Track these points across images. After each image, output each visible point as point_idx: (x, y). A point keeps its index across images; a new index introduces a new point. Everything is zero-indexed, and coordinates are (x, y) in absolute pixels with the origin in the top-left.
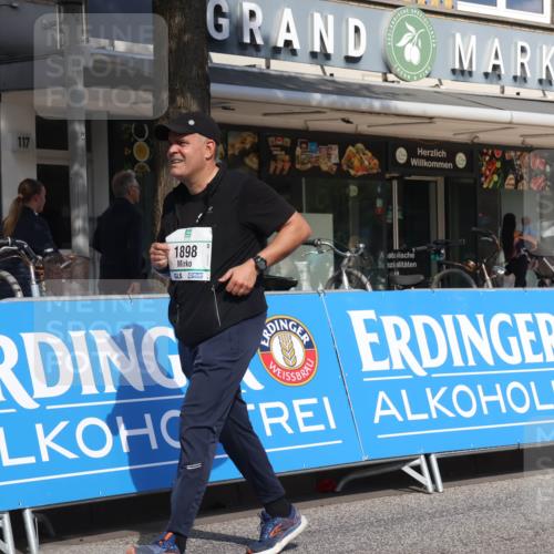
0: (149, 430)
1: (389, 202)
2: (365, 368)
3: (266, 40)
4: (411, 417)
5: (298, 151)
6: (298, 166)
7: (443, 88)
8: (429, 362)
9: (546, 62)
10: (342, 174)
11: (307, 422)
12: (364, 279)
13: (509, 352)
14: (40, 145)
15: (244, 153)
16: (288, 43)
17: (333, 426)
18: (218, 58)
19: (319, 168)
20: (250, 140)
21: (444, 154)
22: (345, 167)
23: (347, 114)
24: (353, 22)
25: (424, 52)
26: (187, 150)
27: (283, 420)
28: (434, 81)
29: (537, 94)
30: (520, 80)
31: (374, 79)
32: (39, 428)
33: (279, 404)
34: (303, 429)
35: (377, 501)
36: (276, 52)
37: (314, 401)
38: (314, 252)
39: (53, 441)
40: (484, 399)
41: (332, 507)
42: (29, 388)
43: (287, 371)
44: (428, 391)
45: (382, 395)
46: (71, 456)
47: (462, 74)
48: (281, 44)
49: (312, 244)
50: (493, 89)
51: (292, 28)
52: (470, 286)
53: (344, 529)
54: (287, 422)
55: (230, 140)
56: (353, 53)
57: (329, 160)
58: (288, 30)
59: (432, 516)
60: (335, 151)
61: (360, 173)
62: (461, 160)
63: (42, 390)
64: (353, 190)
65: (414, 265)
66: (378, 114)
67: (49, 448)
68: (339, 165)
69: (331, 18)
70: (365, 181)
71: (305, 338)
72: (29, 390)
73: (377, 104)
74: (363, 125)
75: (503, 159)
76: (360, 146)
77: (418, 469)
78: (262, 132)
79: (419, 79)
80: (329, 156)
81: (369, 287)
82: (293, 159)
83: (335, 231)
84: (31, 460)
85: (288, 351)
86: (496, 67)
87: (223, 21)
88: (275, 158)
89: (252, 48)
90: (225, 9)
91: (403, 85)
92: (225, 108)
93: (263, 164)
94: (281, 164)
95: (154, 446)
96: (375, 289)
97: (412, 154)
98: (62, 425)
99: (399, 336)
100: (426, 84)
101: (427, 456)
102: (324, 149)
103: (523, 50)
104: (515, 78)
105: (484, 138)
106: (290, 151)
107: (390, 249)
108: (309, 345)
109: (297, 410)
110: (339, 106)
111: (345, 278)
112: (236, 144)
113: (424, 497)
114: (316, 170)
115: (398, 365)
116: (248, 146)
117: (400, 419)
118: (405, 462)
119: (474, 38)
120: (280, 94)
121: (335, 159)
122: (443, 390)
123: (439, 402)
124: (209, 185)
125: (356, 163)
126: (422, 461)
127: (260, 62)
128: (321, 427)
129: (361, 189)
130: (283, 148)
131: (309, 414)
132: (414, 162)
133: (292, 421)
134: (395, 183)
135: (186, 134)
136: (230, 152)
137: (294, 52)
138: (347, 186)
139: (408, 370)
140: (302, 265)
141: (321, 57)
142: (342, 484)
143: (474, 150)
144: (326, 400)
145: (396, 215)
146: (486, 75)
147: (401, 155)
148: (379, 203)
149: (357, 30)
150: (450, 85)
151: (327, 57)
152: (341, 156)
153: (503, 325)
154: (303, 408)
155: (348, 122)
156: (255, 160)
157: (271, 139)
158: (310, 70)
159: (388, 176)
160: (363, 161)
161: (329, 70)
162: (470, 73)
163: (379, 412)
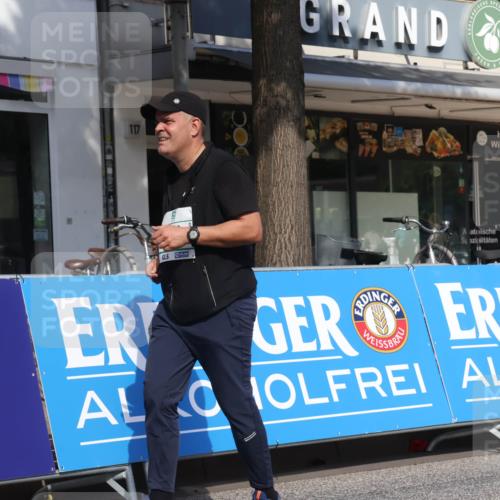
2: (453, 337)
3: (354, 32)
4: (497, 383)
5: (385, 135)
6: (384, 149)
10: (426, 156)
11: (399, 386)
12: (450, 254)
15: (335, 137)
16: (374, 35)
17: (424, 390)
18: (309, 50)
19: (404, 151)
20: (340, 126)
22: (429, 150)
23: (429, 100)
24: (435, 14)
26: (173, 128)
27: (377, 384)
31: (456, 67)
33: (373, 370)
34: (396, 392)
35: (467, 460)
36: (363, 43)
37: (405, 367)
38: (402, 228)
41: (425, 466)
43: (379, 339)
48: (367, 36)
49: (400, 221)
51: (378, 20)
53: (437, 486)
54: (381, 386)
55: (322, 126)
56: (435, 43)
57: (414, 143)
58: (374, 23)
60: (419, 135)
61: (443, 155)
64: (437, 171)
65: (495, 240)
66: (459, 99)
68: (423, 148)
69: (414, 11)
70: (447, 163)
71: (396, 309)
73: (458, 91)
74: (445, 110)
76: (442, 129)
78: (351, 118)
80: (414, 139)
81: (454, 261)
82: (380, 142)
83: (420, 209)
85: (381, 320)
87: (314, 16)
88: (363, 142)
89: (341, 41)
90: (316, 5)
91: (483, 72)
92: (316, 96)
93: (353, 147)
94: (369, 147)
96: (460, 263)
102: (409, 132)
106: (377, 135)
107: (473, 226)
108: (399, 315)
109: (390, 375)
110: (423, 93)
111: (432, 253)
112: (327, 129)
114: (401, 153)
115: (484, 334)
116: (338, 131)
117: (487, 384)
118: (492, 425)
120: (367, 82)
121: (419, 142)
124: (197, 161)
125: (439, 145)
127: (348, 53)
128: (412, 391)
129: (444, 170)
130: (370, 132)
131: (402, 379)
133: (386, 385)
135: (171, 112)
136: (322, 136)
137: (380, 43)
138: (431, 167)
139: (493, 339)
140: (390, 241)
141: (405, 47)
142: (432, 445)
144: (416, 366)
148: (461, 183)
149: (439, 21)
151: (411, 47)
152: (425, 139)
154: (396, 373)
155: (431, 107)
156: (345, 143)
157: (359, 124)
158: (396, 60)
159: (469, 157)
160: (446, 144)
161: (412, 59)
163: (467, 378)
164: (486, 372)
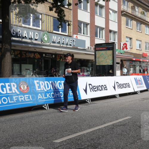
1: (42, 63)
2: (37, 90)
3: (22, 36)
4: (44, 98)
5: (27, 54)
6: (27, 57)
7: (51, 45)
8: (47, 89)
9: (67, 41)
13: (60, 87)
15: (18, 54)
16: (25, 36)
17: (31, 99)
18: (14, 38)
20: (19, 52)
21: (51, 55)
23: (35, 48)
24: (36, 33)
25: (48, 39)
27: (23, 99)
28: (49, 43)
29: (66, 46)
30: (63, 44)
31: (40, 43)
33: (22, 96)
34: (26, 100)
35: (38, 111)
36: (23, 38)
37: (28, 95)
40: (56, 95)
41: (31, 113)
43: (24, 90)
44: (47, 94)
45: (39, 94)
47: (54, 42)
48: (24, 36)
49: (29, 69)
50: (59, 45)
52: (54, 77)
55: (15, 52)
56: (36, 38)
57: (32, 56)
58: (25, 34)
59: (47, 114)
60: (33, 54)
62: (54, 56)
64: (36, 61)
65: (46, 73)
68: (34, 57)
69: (33, 33)
70: (38, 59)
71: (27, 85)
73: (40, 47)
74: (38, 50)
75: (60, 56)
76: (37, 53)
77: (45, 106)
78: (21, 51)
79: (47, 43)
81: (38, 77)
82: (26, 55)
83: (33, 67)
86: (59, 42)
87: (14, 32)
88: (23, 55)
89: (19, 37)
90: (15, 30)
91: (44, 44)
92: (15, 47)
93: (21, 56)
94: (24, 56)
97: (46, 55)
99: (42, 85)
100: (48, 44)
101: (47, 104)
102: (31, 54)
103: (64, 39)
104: (62, 43)
105: (57, 53)
106: (26, 54)
107: (42, 71)
108: (27, 86)
109: (25, 97)
111: (34, 75)
113: (46, 111)
114: (30, 58)
115: (42, 89)
116: (18, 53)
117: (42, 98)
118: (43, 105)
119: (56, 37)
120: (24, 45)
121: (33, 56)
122: (49, 93)
123: (49, 95)
125: (36, 56)
126: (46, 105)
127: (21, 39)
128: (29, 100)
130: (24, 53)
131: (27, 98)
132: (46, 56)
133: (24, 99)
134: (43, 60)
136: (15, 54)
137: (26, 38)
138: (35, 60)
139: (44, 90)
141: (31, 39)
142: (33, 109)
143: (56, 55)
144: (30, 95)
145: (43, 65)
146: (58, 43)
147: (44, 55)
148: (40, 63)
149: (37, 35)
150: (52, 44)
151: (32, 39)
153: (59, 83)
156: (20, 55)
157: (22, 52)
158: (29, 41)
159: (42, 58)
160: (38, 56)
161: (32, 41)
162: (55, 42)
163: (39, 97)
164: (42, 96)
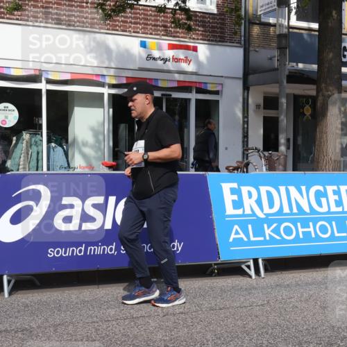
0: (311, 229)
14: (265, 108)
32: (265, 226)
39: (271, 231)
42: (262, 209)
46: (278, 238)
63: (267, 210)
67: (269, 234)
72: (262, 210)
84: (262, 239)
95: (313, 236)
98: (275, 225)
